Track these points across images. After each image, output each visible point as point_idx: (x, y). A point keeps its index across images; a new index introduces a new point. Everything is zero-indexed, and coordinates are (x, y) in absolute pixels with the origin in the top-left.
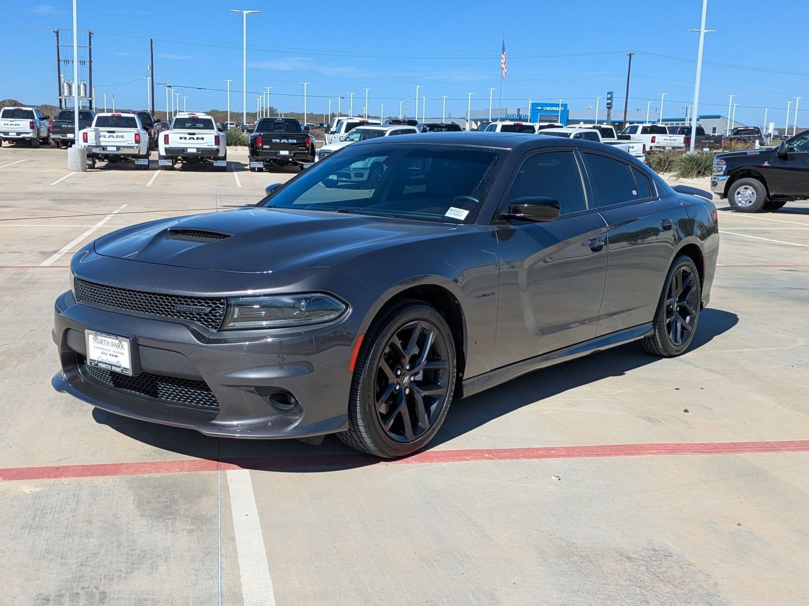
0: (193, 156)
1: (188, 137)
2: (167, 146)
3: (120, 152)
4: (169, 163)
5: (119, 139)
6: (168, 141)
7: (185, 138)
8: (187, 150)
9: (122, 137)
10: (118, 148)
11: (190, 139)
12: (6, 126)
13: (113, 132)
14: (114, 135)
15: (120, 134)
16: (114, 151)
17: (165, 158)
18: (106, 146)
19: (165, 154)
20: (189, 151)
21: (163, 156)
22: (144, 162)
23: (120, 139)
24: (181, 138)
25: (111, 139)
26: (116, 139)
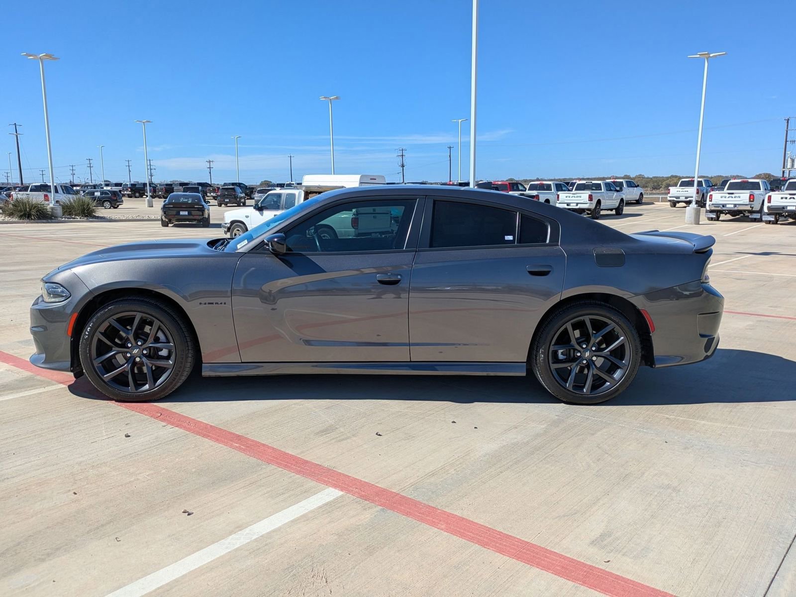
0: (792, 212)
1: (789, 196)
2: (769, 204)
3: (736, 208)
4: (772, 218)
5: (736, 199)
6: (770, 201)
7: (786, 198)
8: (787, 208)
9: (739, 197)
10: (735, 205)
11: (791, 198)
12: (678, 192)
13: (733, 194)
14: (733, 196)
15: (737, 195)
16: (732, 208)
17: (769, 214)
18: (726, 204)
19: (767, 211)
20: (789, 208)
21: (766, 213)
22: (757, 216)
23: (738, 199)
24: (782, 198)
25: (730, 199)
26: (734, 199)
